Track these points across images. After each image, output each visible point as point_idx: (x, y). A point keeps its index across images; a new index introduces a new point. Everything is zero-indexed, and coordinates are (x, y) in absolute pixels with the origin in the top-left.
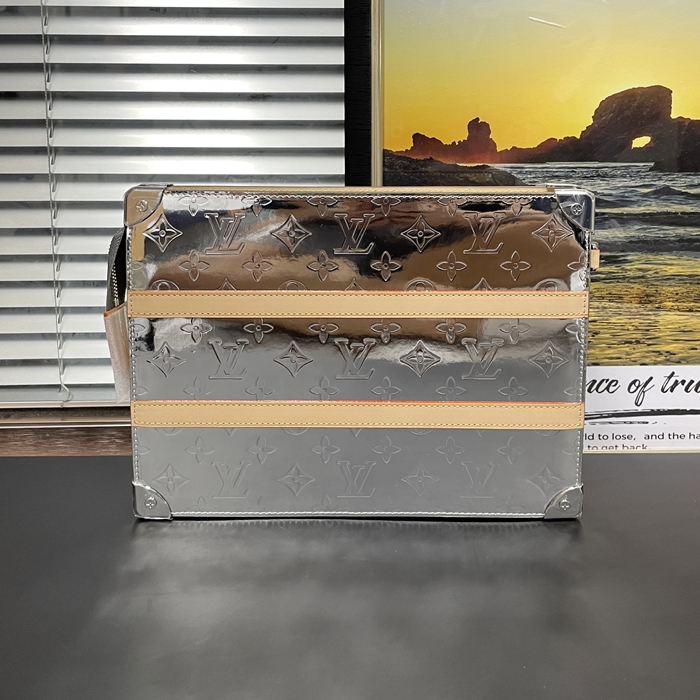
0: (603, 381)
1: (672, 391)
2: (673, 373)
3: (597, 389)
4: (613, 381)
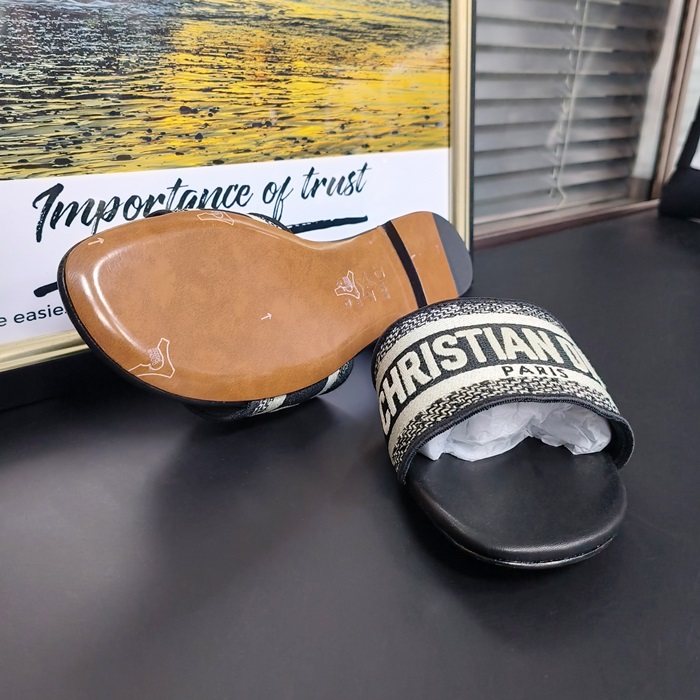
0: (231, 187)
1: (313, 195)
2: (313, 169)
3: (224, 202)
4: (243, 187)
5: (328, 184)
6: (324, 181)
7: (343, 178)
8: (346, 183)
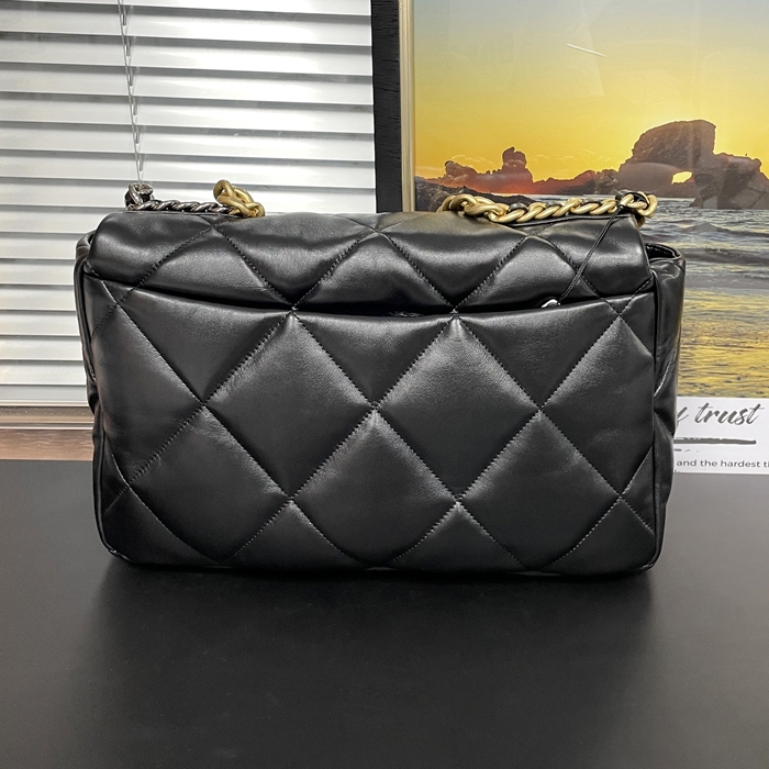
1: (706, 420)
2: (707, 404)
5: (719, 415)
6: (717, 413)
7: (735, 413)
8: (738, 415)
